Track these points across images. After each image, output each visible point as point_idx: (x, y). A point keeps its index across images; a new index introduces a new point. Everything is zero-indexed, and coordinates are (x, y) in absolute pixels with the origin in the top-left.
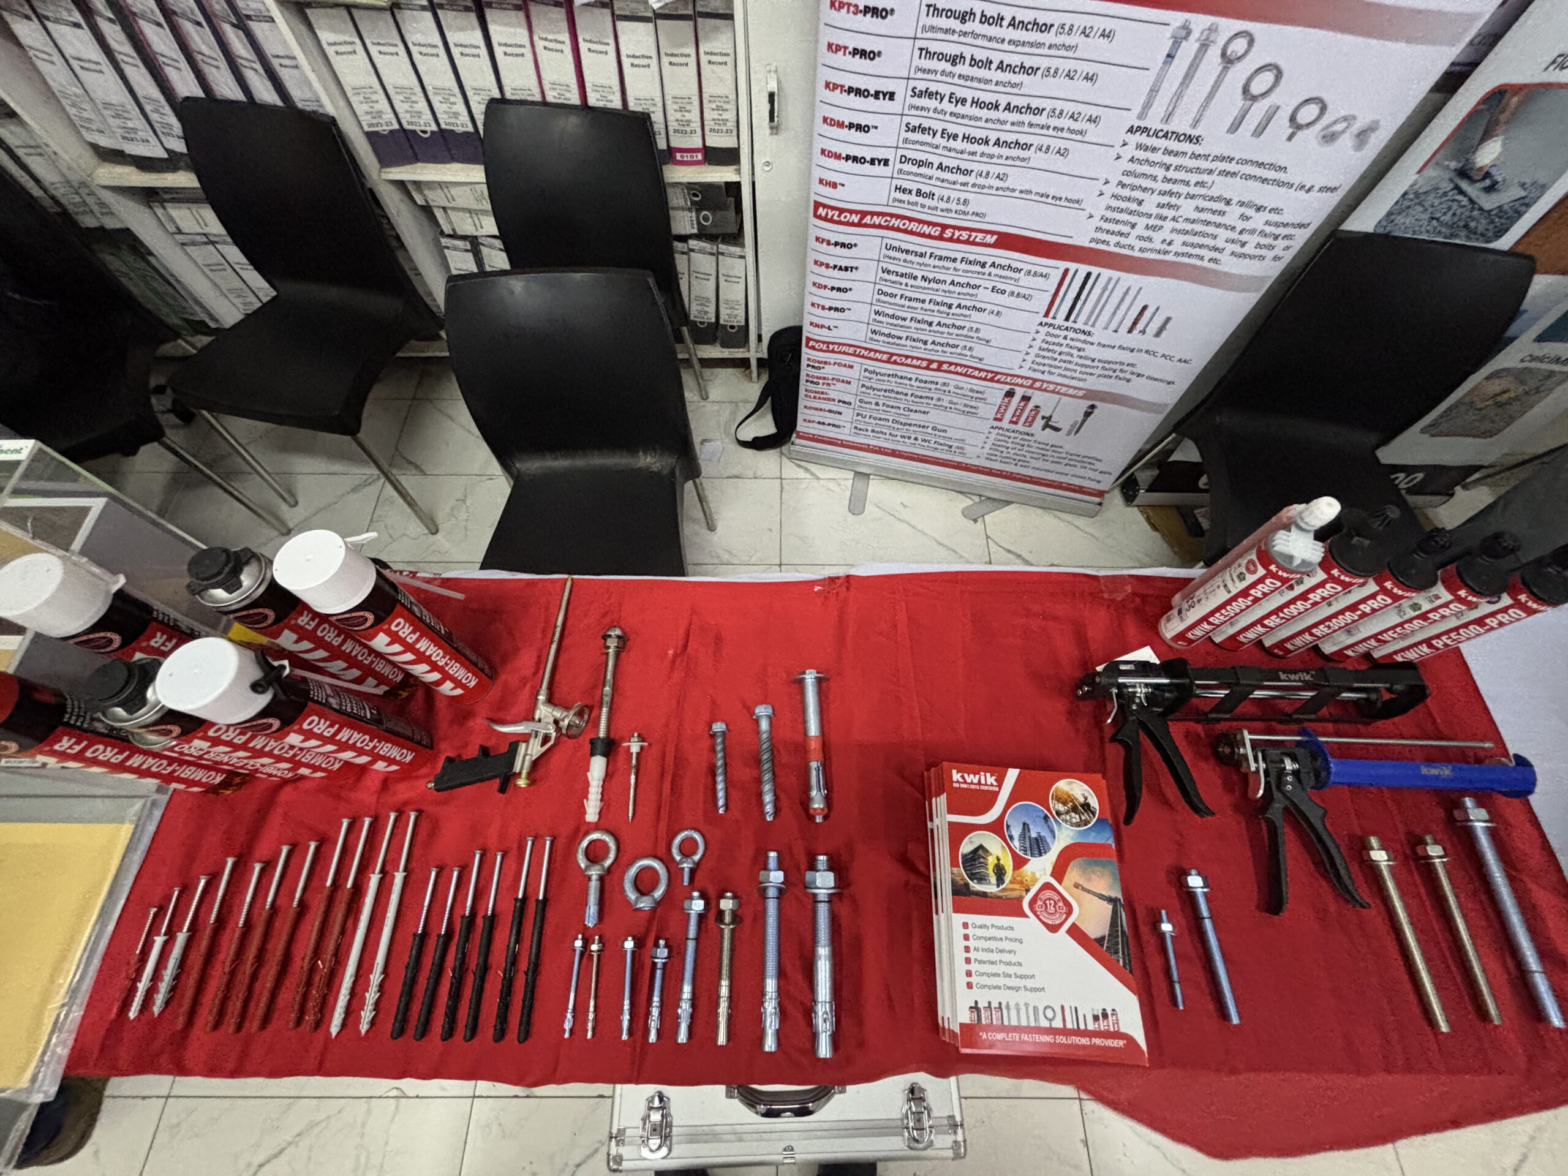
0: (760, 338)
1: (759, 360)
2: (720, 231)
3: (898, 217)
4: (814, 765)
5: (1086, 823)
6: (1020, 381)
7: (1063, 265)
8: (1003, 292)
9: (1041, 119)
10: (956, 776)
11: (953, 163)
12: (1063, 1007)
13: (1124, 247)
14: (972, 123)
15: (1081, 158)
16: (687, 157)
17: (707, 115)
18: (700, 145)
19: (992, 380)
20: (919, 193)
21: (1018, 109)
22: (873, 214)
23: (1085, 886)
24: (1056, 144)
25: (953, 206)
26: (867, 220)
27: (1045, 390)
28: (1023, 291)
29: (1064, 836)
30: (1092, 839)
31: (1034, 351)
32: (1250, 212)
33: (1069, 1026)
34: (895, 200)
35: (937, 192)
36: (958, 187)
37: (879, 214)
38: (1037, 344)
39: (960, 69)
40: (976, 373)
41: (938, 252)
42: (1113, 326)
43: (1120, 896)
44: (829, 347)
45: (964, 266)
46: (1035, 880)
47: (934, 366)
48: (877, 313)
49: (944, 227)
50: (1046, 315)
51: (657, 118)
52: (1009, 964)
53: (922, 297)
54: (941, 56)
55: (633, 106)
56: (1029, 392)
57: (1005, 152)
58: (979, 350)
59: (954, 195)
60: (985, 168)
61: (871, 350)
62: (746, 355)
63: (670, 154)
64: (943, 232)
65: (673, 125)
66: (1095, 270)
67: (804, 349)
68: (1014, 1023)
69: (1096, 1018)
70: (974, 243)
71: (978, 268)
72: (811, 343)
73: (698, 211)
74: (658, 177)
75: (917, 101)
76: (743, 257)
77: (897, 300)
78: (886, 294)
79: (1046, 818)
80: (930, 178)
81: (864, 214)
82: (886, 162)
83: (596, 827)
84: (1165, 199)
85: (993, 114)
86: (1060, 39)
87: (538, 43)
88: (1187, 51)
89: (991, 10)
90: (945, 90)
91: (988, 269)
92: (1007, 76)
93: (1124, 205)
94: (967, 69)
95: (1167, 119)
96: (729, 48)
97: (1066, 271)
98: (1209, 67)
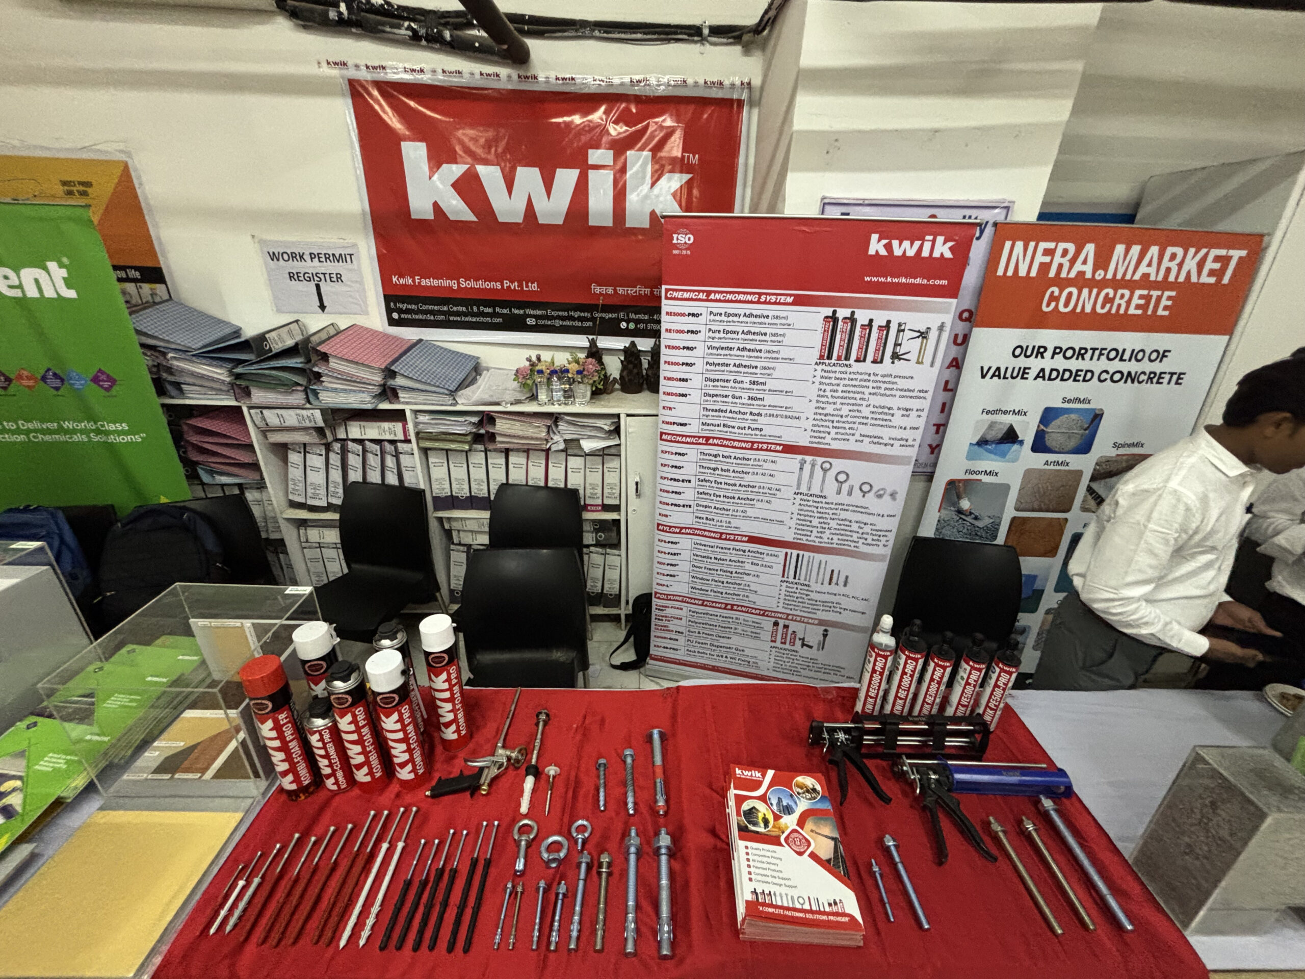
0: (627, 602)
1: (626, 615)
2: (607, 542)
3: (698, 529)
4: (658, 780)
5: (815, 798)
6: (779, 615)
7: (784, 550)
8: (758, 565)
9: (756, 490)
10: (738, 771)
11: (720, 507)
12: (809, 898)
13: (810, 541)
14: (726, 491)
15: (776, 504)
16: (593, 508)
17: (606, 491)
18: (600, 503)
19: (763, 615)
20: (707, 519)
21: (745, 486)
22: (686, 528)
23: (818, 831)
24: (765, 499)
25: (724, 524)
26: (683, 531)
27: (795, 621)
28: (768, 564)
29: (803, 805)
30: (820, 806)
31: (782, 597)
32: (862, 525)
33: (814, 908)
34: (696, 522)
35: (716, 518)
36: (724, 516)
37: (689, 528)
38: (783, 592)
39: (717, 472)
40: (753, 611)
41: (720, 546)
42: (820, 581)
43: (838, 836)
44: (668, 597)
45: (734, 552)
46: (787, 828)
47: (729, 607)
48: (693, 577)
49: (722, 534)
50: (783, 576)
51: (581, 492)
52: (774, 870)
53: (716, 568)
54: (709, 468)
55: (569, 486)
56: (787, 622)
57: (743, 502)
58: (752, 597)
59: (724, 519)
60: (736, 508)
61: (692, 598)
62: (619, 612)
63: (585, 507)
64: (721, 536)
65: (588, 494)
66: (801, 553)
67: (654, 599)
68: (779, 903)
69: (830, 905)
70: (737, 541)
71: (742, 553)
72: (658, 595)
73: (596, 534)
74: (580, 516)
75: (700, 483)
76: (619, 555)
77: (703, 570)
78: (696, 567)
79: (791, 796)
80: (711, 512)
81: (682, 528)
82: (690, 506)
83: (526, 816)
84: (822, 520)
85: (734, 488)
86: (756, 463)
87: (530, 464)
88: (807, 467)
89: (725, 454)
90: (712, 479)
91: (747, 553)
92: (737, 475)
93: (804, 523)
94: (720, 472)
95: (809, 489)
96: (618, 466)
97: (786, 554)
98: (818, 472)
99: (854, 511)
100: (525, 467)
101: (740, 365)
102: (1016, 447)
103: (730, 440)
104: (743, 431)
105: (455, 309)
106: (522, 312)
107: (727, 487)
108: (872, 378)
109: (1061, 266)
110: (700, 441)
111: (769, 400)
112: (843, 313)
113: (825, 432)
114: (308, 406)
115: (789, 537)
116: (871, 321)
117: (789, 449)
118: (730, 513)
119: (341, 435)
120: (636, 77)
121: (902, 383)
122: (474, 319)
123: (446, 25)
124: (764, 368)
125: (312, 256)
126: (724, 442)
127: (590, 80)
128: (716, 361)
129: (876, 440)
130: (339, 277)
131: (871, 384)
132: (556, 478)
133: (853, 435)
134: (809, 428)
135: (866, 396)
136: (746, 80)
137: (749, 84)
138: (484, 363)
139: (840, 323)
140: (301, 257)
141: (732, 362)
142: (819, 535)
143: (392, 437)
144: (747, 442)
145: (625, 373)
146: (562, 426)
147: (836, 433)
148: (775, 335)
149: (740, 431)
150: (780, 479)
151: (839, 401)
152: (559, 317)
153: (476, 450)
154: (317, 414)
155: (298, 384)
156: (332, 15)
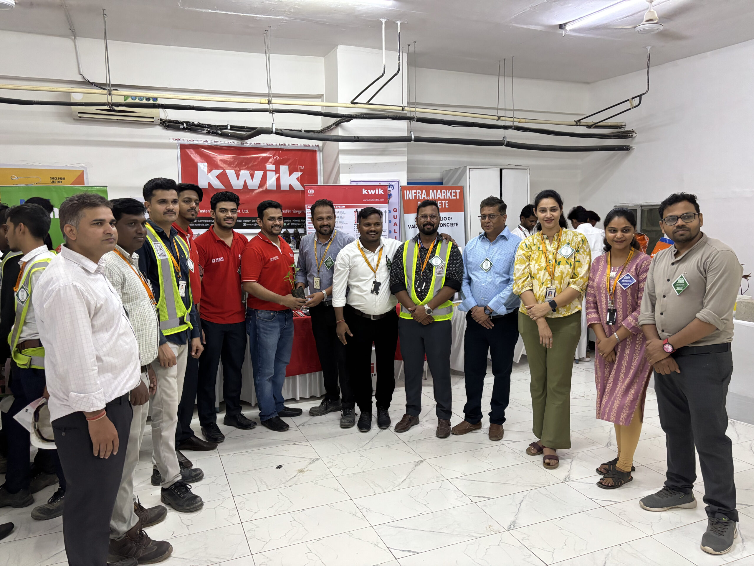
109: (419, 196)
123: (219, 129)
136: (317, 146)
148: (341, 217)
156: (181, 127)
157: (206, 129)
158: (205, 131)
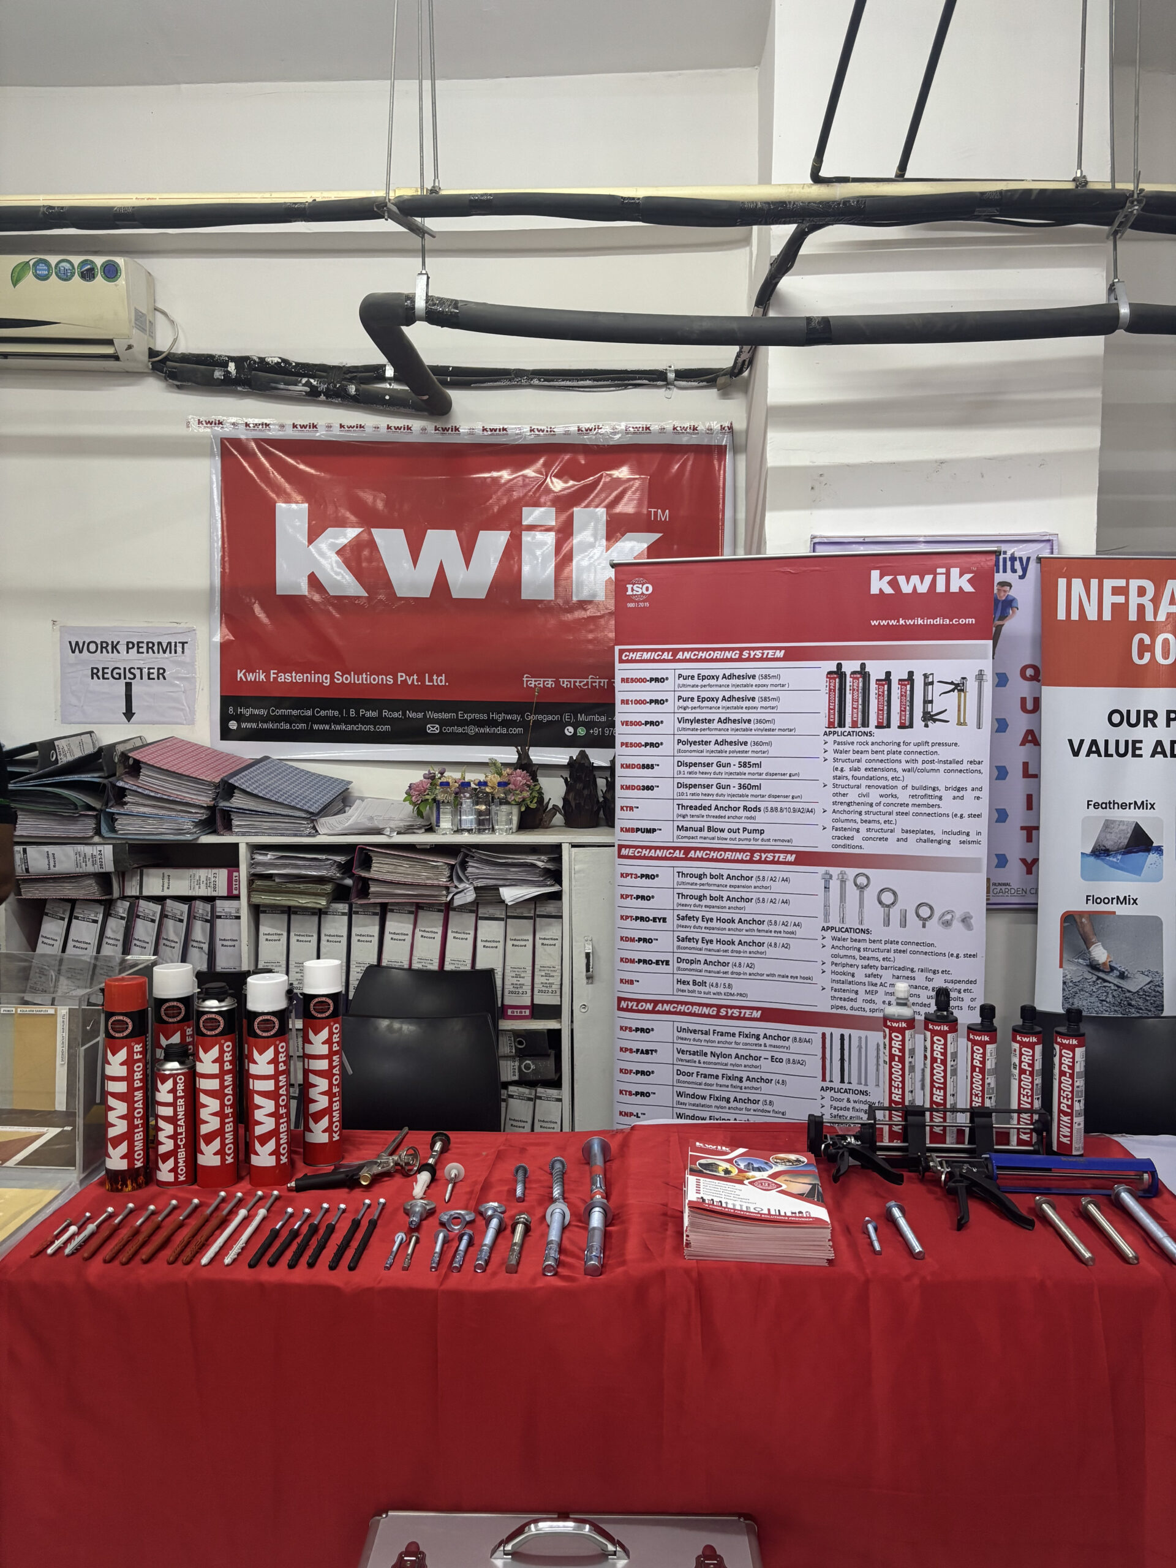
2: (540, 1076)
3: (682, 1004)
5: (797, 1165)
7: (820, 1030)
8: (781, 1061)
9: (765, 927)
10: (700, 1144)
11: (714, 959)
13: (857, 1009)
14: (720, 932)
15: (798, 948)
16: (517, 1012)
17: (537, 980)
18: (529, 1003)
20: (694, 983)
21: (748, 922)
22: (663, 1002)
23: (794, 1180)
24: (780, 941)
25: (721, 990)
26: (659, 1007)
28: (797, 1057)
29: (780, 1168)
30: (802, 1168)
32: (930, 975)
34: (678, 990)
35: (708, 980)
36: (721, 975)
37: (667, 1002)
39: (704, 903)
41: (719, 1029)
43: (819, 1183)
45: (742, 1040)
46: (755, 1177)
48: (679, 1094)
49: (719, 1007)
50: (824, 1079)
51: (498, 981)
53: (714, 1073)
54: (692, 897)
55: (480, 967)
57: (748, 949)
59: (720, 981)
60: (737, 960)
63: (503, 1008)
64: (719, 1012)
65: (508, 984)
66: (846, 1032)
70: (744, 1018)
71: (753, 1041)
73: (521, 1059)
74: (494, 1023)
75: (681, 922)
77: (694, 1079)
78: (683, 1074)
79: (766, 1163)
80: (701, 971)
81: (656, 1003)
82: (667, 963)
83: (420, 1198)
85: (731, 926)
86: (760, 883)
87: (418, 933)
88: (835, 884)
89: (715, 872)
90: (698, 915)
91: (762, 1041)
92: (734, 904)
93: (843, 978)
94: (708, 902)
95: (843, 921)
96: (558, 935)
97: (824, 1035)
98: (852, 891)
99: (914, 952)
100: (409, 938)
101: (724, 742)
102: (1152, 857)
103: (719, 850)
104: (736, 835)
105: (323, 713)
106: (420, 715)
107: (722, 925)
108: (903, 748)
109: (1141, 608)
110: (677, 854)
111: (769, 787)
112: (850, 666)
113: (851, 829)
114: (96, 839)
115: (823, 1005)
116: (888, 674)
117: (805, 858)
118: (729, 969)
119: (132, 890)
120: (585, 426)
121: (944, 753)
122: (350, 728)
123: (351, 380)
124: (756, 744)
125: (129, 646)
126: (712, 854)
127: (526, 429)
128: (692, 739)
129: (925, 836)
130: (161, 673)
131: (903, 757)
132: (458, 958)
133: (892, 831)
134: (830, 825)
135: (900, 774)
136: (726, 424)
137: (731, 428)
138: (356, 789)
139: (849, 679)
140: (114, 647)
141: (713, 739)
142: (869, 997)
143: (209, 892)
144: (744, 851)
145: (571, 797)
146: (473, 868)
147: (868, 830)
148: (765, 699)
149: (732, 835)
150: (798, 906)
151: (864, 783)
152: (475, 722)
153: (335, 913)
154: (108, 850)
155: (89, 808)
156: (218, 374)
157: (304, 380)
158: (299, 388)
